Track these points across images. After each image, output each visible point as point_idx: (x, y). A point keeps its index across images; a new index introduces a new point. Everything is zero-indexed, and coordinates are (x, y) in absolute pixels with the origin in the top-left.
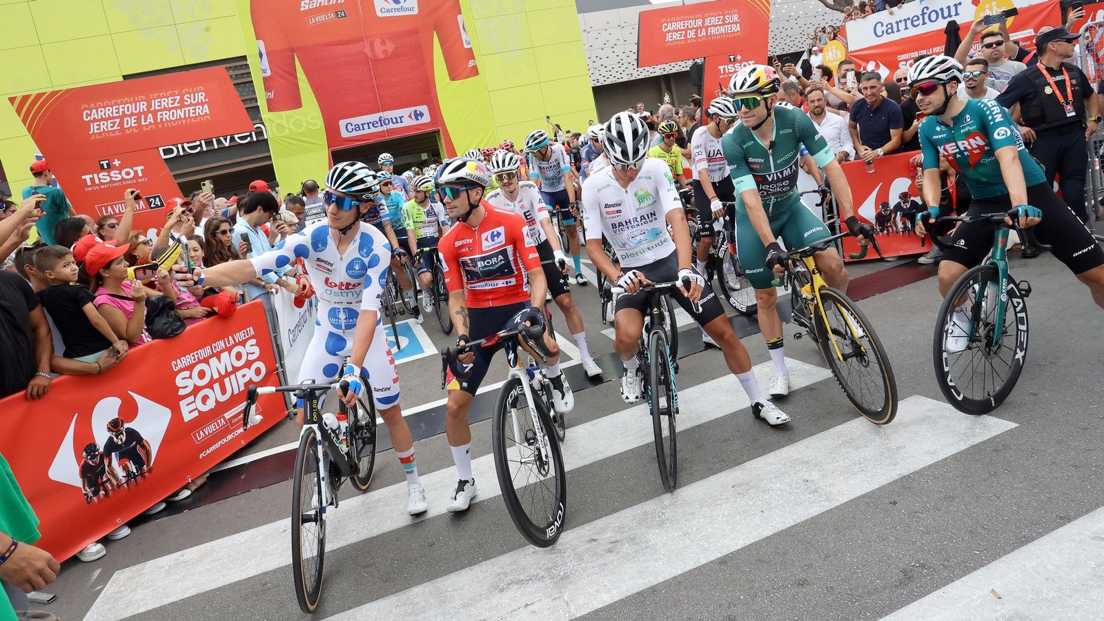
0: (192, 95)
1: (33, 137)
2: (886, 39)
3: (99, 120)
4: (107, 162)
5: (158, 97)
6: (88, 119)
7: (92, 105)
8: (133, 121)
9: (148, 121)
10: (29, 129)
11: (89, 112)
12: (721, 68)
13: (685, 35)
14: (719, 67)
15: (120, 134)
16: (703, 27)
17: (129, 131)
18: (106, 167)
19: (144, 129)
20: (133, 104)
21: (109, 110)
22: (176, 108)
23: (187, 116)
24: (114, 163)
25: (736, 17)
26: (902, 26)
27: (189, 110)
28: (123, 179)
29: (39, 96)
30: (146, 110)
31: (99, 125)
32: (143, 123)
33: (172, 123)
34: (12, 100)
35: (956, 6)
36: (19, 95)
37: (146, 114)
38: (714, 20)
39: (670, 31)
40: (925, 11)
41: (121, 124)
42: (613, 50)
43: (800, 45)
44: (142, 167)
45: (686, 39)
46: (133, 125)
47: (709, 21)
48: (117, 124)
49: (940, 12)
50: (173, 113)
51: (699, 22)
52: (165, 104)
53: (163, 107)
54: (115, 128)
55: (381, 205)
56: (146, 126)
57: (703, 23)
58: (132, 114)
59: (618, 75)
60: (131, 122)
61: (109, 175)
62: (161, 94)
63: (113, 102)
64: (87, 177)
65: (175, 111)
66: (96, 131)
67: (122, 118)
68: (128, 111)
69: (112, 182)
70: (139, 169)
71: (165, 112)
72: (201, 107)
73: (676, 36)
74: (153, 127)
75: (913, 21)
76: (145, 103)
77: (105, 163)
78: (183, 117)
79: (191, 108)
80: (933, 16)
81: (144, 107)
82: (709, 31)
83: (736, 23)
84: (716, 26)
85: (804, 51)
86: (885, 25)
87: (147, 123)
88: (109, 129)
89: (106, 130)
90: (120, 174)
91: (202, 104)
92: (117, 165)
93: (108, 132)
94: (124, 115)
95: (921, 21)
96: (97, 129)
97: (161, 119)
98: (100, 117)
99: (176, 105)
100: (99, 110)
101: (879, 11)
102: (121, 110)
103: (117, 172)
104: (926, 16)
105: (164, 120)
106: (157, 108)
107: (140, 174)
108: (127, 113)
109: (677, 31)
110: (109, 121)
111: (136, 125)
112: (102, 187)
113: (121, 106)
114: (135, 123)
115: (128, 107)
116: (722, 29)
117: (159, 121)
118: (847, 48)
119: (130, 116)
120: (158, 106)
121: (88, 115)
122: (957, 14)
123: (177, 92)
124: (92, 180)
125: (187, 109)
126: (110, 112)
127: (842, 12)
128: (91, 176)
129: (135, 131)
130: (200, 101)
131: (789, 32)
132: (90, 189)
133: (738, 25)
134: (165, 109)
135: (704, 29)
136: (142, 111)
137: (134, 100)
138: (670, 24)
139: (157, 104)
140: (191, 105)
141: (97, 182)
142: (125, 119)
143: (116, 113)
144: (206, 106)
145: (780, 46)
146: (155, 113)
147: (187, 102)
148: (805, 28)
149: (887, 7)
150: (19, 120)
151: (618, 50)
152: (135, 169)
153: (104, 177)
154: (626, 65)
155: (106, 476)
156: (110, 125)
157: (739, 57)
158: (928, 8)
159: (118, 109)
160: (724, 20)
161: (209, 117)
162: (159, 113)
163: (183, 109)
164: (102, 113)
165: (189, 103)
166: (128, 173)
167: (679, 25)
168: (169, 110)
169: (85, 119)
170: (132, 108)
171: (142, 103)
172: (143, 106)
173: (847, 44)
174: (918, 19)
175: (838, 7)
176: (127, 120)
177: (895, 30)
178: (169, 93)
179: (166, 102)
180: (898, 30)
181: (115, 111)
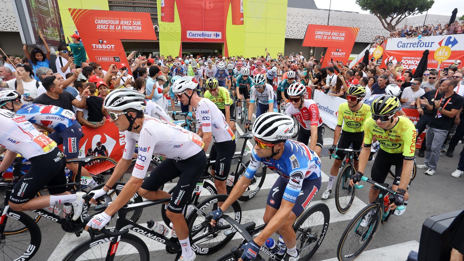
0: (136, 22)
1: (76, 25)
2: (401, 49)
5: (123, 20)
7: (99, 18)
8: (113, 27)
9: (119, 28)
10: (75, 22)
13: (323, 37)
15: (108, 31)
17: (111, 30)
18: (101, 43)
19: (117, 31)
21: (105, 21)
23: (133, 29)
26: (409, 45)
28: (106, 48)
29: (80, 10)
31: (100, 26)
32: (117, 29)
33: (127, 31)
34: (70, 10)
35: (432, 43)
36: (73, 8)
37: (118, 25)
38: (335, 34)
39: (317, 34)
40: (420, 42)
41: (109, 27)
42: (297, 25)
44: (114, 45)
45: (323, 39)
47: (333, 34)
49: (425, 44)
54: (106, 28)
56: (118, 30)
57: (331, 34)
58: (113, 25)
59: (296, 36)
60: (112, 27)
61: (102, 46)
62: (125, 19)
63: (106, 18)
64: (94, 45)
65: (129, 26)
66: (99, 28)
69: (102, 48)
70: (113, 46)
73: (319, 37)
74: (120, 31)
75: (413, 45)
77: (101, 41)
78: (131, 29)
79: (135, 27)
80: (422, 45)
82: (332, 38)
84: (335, 36)
86: (402, 43)
88: (104, 28)
91: (139, 26)
92: (105, 43)
93: (104, 29)
94: (110, 24)
95: (416, 46)
97: (124, 28)
98: (101, 23)
99: (129, 24)
100: (101, 20)
102: (109, 22)
103: (105, 45)
104: (419, 44)
107: (113, 48)
109: (320, 35)
110: (104, 26)
111: (114, 29)
112: (99, 50)
113: (109, 21)
116: (337, 38)
117: (122, 29)
118: (385, 49)
121: (97, 21)
123: (131, 19)
124: (96, 46)
125: (133, 27)
128: (95, 45)
129: (113, 31)
131: (367, 34)
132: (94, 50)
134: (125, 25)
137: (114, 19)
139: (123, 23)
140: (135, 25)
141: (97, 48)
142: (110, 26)
145: (361, 39)
146: (121, 26)
150: (72, 18)
151: (299, 26)
152: (111, 45)
153: (100, 46)
154: (300, 32)
159: (108, 21)
160: (339, 34)
161: (141, 31)
162: (123, 26)
166: (109, 47)
167: (321, 33)
168: (127, 25)
169: (96, 23)
170: (113, 22)
172: (117, 22)
173: (385, 47)
174: (416, 44)
175: (388, 29)
177: (406, 46)
178: (127, 19)
179: (126, 22)
180: (407, 47)
181: (107, 22)
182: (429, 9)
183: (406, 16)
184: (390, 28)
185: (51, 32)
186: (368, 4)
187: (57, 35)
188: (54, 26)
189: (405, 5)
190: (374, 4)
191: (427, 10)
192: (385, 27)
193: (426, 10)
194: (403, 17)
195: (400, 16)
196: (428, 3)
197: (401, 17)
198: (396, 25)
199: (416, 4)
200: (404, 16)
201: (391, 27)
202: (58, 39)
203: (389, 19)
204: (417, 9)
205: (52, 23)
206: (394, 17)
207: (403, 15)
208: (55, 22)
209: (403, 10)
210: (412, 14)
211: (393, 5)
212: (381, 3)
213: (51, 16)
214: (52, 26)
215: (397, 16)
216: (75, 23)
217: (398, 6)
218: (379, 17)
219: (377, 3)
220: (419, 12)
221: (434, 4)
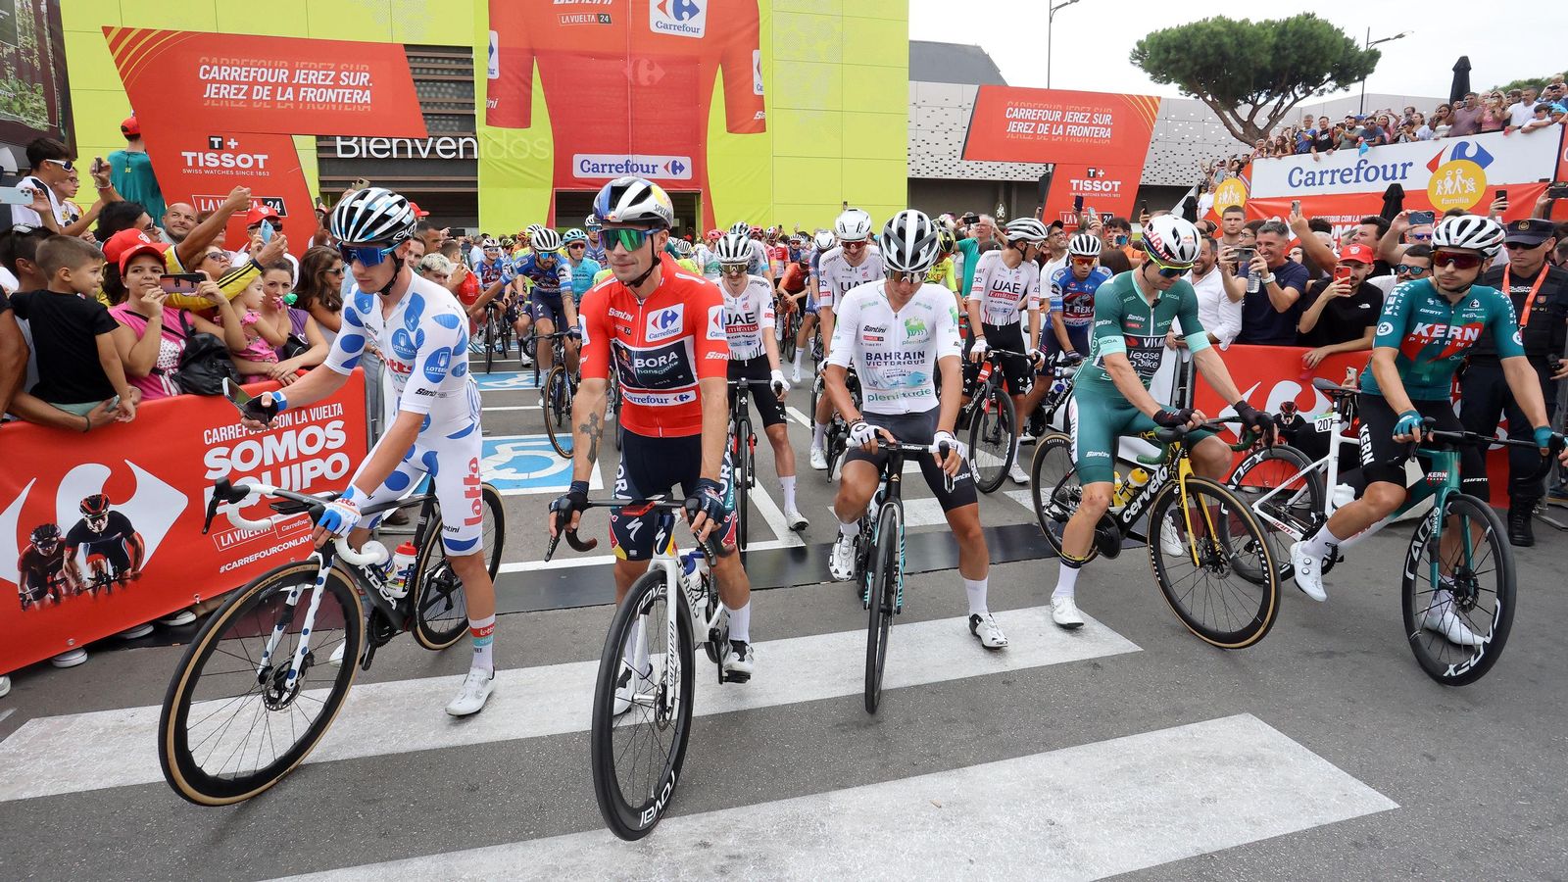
0: (352, 74)
1: (126, 85)
2: (1307, 191)
3: (220, 82)
4: (220, 140)
5: (306, 69)
6: (205, 78)
7: (215, 60)
8: (266, 92)
9: (286, 96)
10: (122, 75)
11: (208, 68)
12: (1074, 182)
13: (1035, 129)
14: (1072, 181)
15: (245, 106)
16: (1062, 122)
17: (257, 104)
18: (217, 146)
19: (279, 106)
20: (271, 70)
21: (236, 71)
22: (327, 87)
23: (340, 101)
24: (229, 143)
25: (1108, 119)
26: (1328, 178)
27: (344, 93)
28: (236, 167)
29: (145, 32)
30: (286, 81)
31: (219, 88)
32: (279, 98)
33: (318, 106)
34: (107, 30)
35: (1404, 166)
36: (117, 25)
37: (285, 87)
38: (1078, 117)
39: (1014, 119)
40: (1362, 165)
41: (249, 93)
43: (1189, 178)
44: (266, 157)
45: (1035, 135)
46: (265, 98)
47: (1070, 117)
48: (244, 91)
49: (1381, 170)
50: (322, 92)
51: (1057, 116)
52: (314, 78)
53: (309, 82)
54: (240, 97)
55: (562, 269)
56: (283, 102)
57: (1063, 117)
58: (266, 83)
60: (262, 93)
61: (219, 158)
62: (311, 64)
63: (243, 61)
64: (189, 155)
65: (325, 91)
66: (212, 96)
67: (251, 85)
68: (262, 78)
69: (220, 167)
70: (261, 158)
71: (310, 90)
72: (361, 92)
73: (1022, 128)
74: (292, 105)
75: (1343, 175)
76: (287, 72)
77: (216, 141)
78: (334, 100)
79: (347, 91)
80: (1372, 173)
81: (285, 77)
82: (1068, 130)
83: (1106, 126)
84: (1078, 125)
85: (1189, 189)
86: (1305, 173)
87: (285, 99)
88: (232, 97)
89: (227, 97)
90: (234, 159)
92: (233, 147)
93: (229, 100)
94: (255, 82)
95: (1353, 177)
96: (215, 94)
97: (305, 97)
98: (221, 78)
99: (328, 82)
101: (1301, 153)
102: (252, 74)
103: (231, 156)
104: (1362, 172)
105: (308, 100)
106: (301, 82)
107: (261, 166)
108: (259, 80)
109: (1024, 121)
110: (233, 86)
111: (269, 98)
112: (207, 172)
113: (253, 69)
114: (267, 96)
115: (263, 72)
116: (1086, 131)
117: (300, 99)
118: (1249, 193)
119: (263, 85)
120: (304, 79)
121: (206, 72)
122: (1404, 177)
123: (333, 65)
124: (195, 160)
125: (341, 91)
126: (236, 75)
127: (1253, 146)
128: (195, 154)
129: (265, 106)
130: (361, 84)
131: (1178, 159)
132: (189, 171)
133: (1109, 129)
134: (311, 85)
135: (1061, 126)
136: (280, 81)
137: (273, 64)
138: (1017, 110)
139: (302, 76)
140: (348, 87)
141: (201, 164)
142: (256, 88)
143: (245, 77)
144: (368, 92)
145: (1161, 175)
146: (297, 88)
147: (344, 81)
148: (1199, 157)
149: (1313, 149)
150: (111, 59)
152: (255, 156)
153: (211, 159)
155: (62, 574)
156: (233, 91)
157: (1101, 173)
158: (1366, 162)
159: (249, 72)
160: (1091, 119)
161: (368, 107)
162: (302, 89)
163: (336, 91)
164: (226, 74)
165: (346, 83)
166: (245, 161)
167: (1029, 113)
168: (317, 87)
169: (201, 76)
170: (267, 75)
171: (282, 71)
172: (282, 75)
173: (1250, 188)
174: (1351, 174)
175: (1248, 139)
176: (258, 90)
177: (1317, 181)
178: (321, 64)
179: (316, 76)
180: (1321, 183)
181: (244, 74)
182: (1369, 77)
183: (1296, 100)
184: (1252, 137)
185: (12, 95)
186: (1173, 62)
187: (36, 111)
188: (27, 77)
189: (1290, 62)
190: (1189, 64)
191: (1362, 79)
192: (1234, 134)
193: (1359, 80)
194: (1287, 102)
195: (1277, 100)
196: (1362, 57)
197: (1281, 103)
198: (1269, 127)
199: (1323, 61)
200: (1292, 98)
201: (1256, 134)
202: (41, 124)
203: (1244, 110)
204: (1328, 76)
205: (19, 64)
206: (1259, 103)
207: (1286, 95)
208: (36, 63)
209: (1285, 80)
210: (1316, 92)
211: (1252, 66)
212: (1211, 59)
213: (21, 39)
214: (19, 75)
215: (1270, 98)
216: (122, 78)
217: (1269, 67)
218: (1211, 104)
219: (1201, 60)
220: (1336, 87)
221: (1380, 59)
